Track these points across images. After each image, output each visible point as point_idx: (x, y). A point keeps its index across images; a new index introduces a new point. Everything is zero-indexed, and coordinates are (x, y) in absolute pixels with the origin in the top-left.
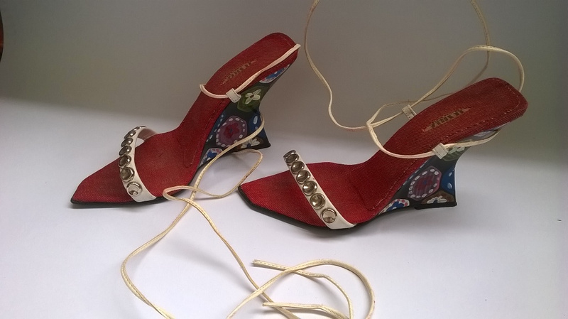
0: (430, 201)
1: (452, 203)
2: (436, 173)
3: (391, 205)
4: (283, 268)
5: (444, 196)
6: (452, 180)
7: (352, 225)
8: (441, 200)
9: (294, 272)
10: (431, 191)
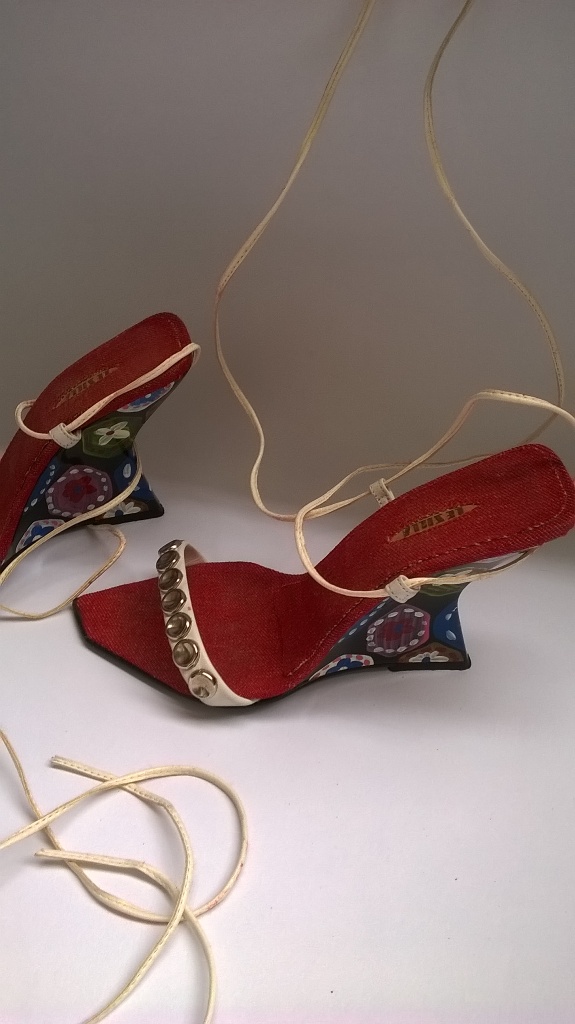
0: (417, 659)
1: (460, 662)
2: (419, 614)
3: (332, 665)
4: (102, 777)
5: (442, 652)
6: (455, 625)
7: (247, 702)
8: (435, 656)
9: (120, 787)
10: (416, 642)
